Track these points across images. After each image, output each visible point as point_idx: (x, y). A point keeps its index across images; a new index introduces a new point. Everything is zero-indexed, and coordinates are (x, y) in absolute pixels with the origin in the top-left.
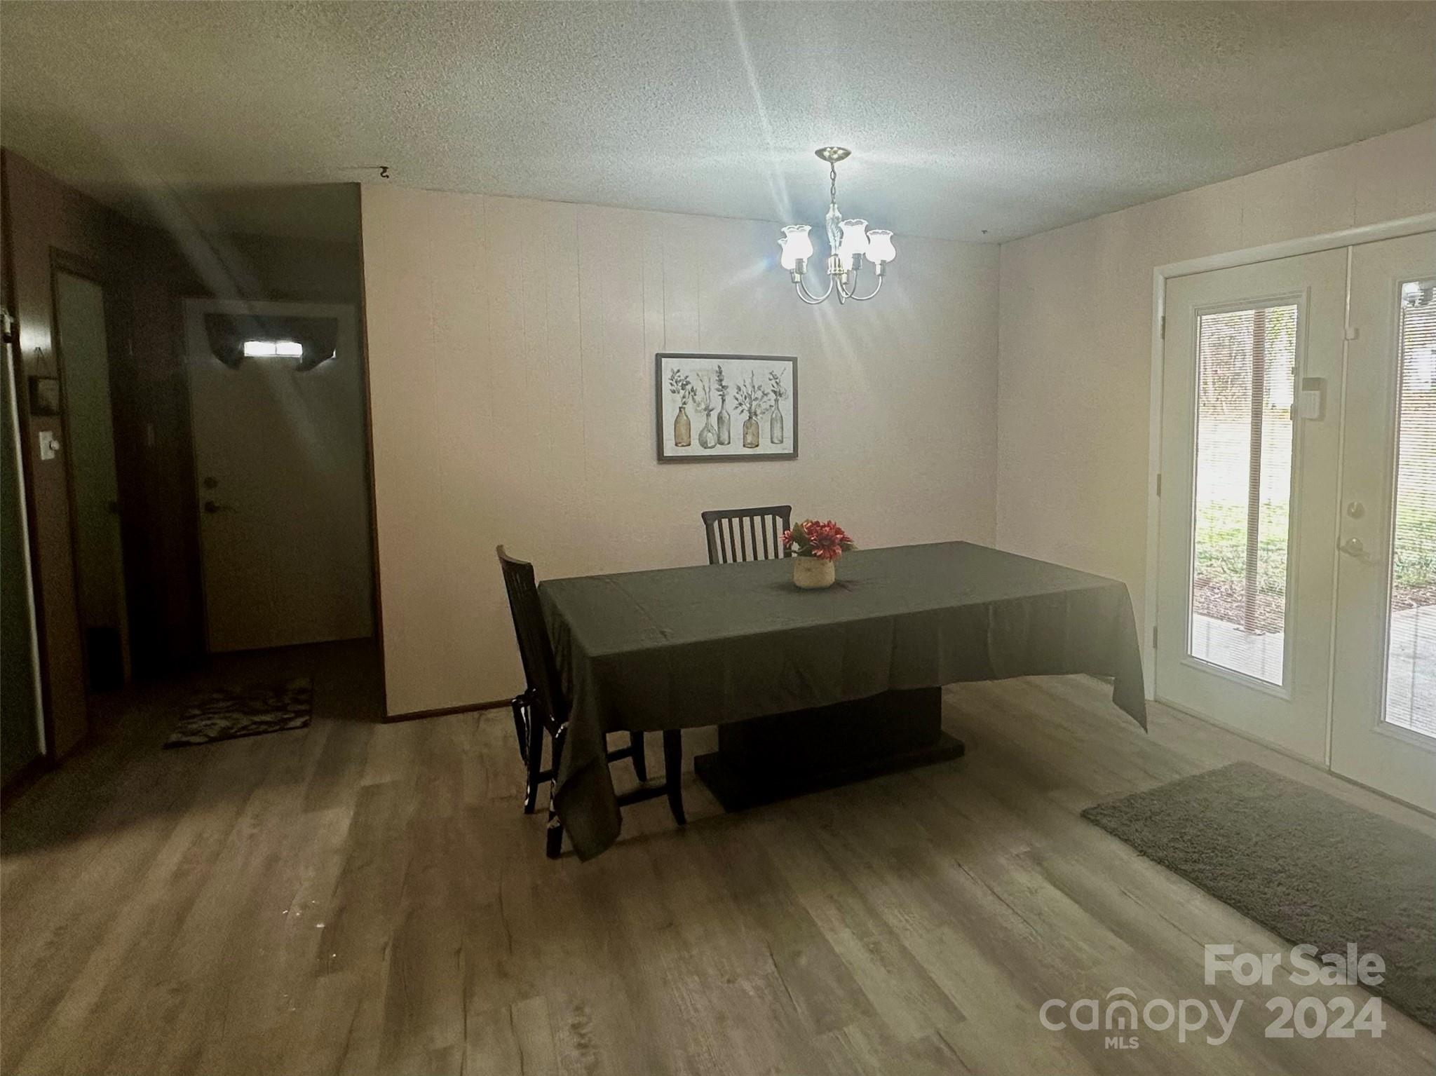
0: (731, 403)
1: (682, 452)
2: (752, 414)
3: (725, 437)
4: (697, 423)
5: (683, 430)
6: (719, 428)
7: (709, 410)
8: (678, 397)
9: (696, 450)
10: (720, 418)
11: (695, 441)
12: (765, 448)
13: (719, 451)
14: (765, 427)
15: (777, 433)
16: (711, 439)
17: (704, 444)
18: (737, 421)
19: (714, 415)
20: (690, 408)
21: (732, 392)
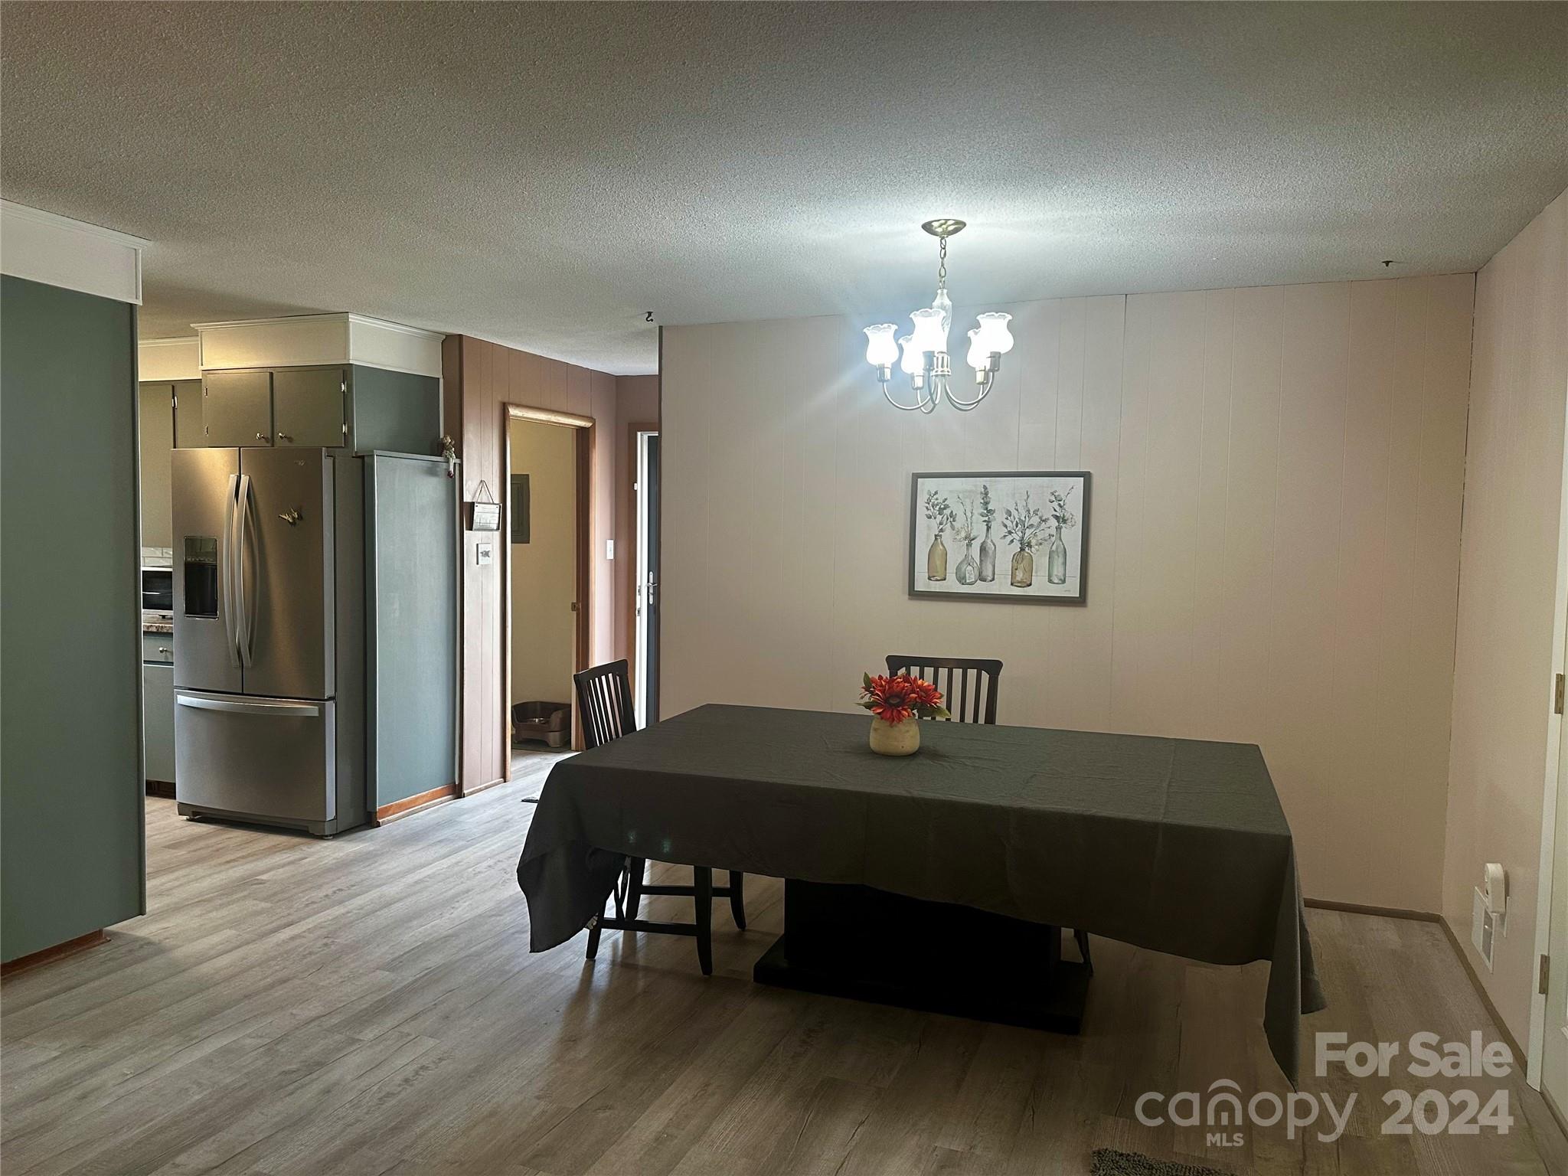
0: (997, 531)
1: (936, 587)
2: (1025, 545)
3: (988, 573)
4: (955, 555)
5: (938, 562)
6: (981, 561)
7: (970, 540)
8: (934, 523)
9: (952, 585)
10: (983, 549)
11: (951, 576)
12: (1040, 587)
13: (980, 588)
14: (1041, 562)
15: (1058, 571)
16: (971, 574)
17: (962, 580)
18: (1005, 553)
19: (976, 545)
20: (947, 536)
21: (999, 517)
